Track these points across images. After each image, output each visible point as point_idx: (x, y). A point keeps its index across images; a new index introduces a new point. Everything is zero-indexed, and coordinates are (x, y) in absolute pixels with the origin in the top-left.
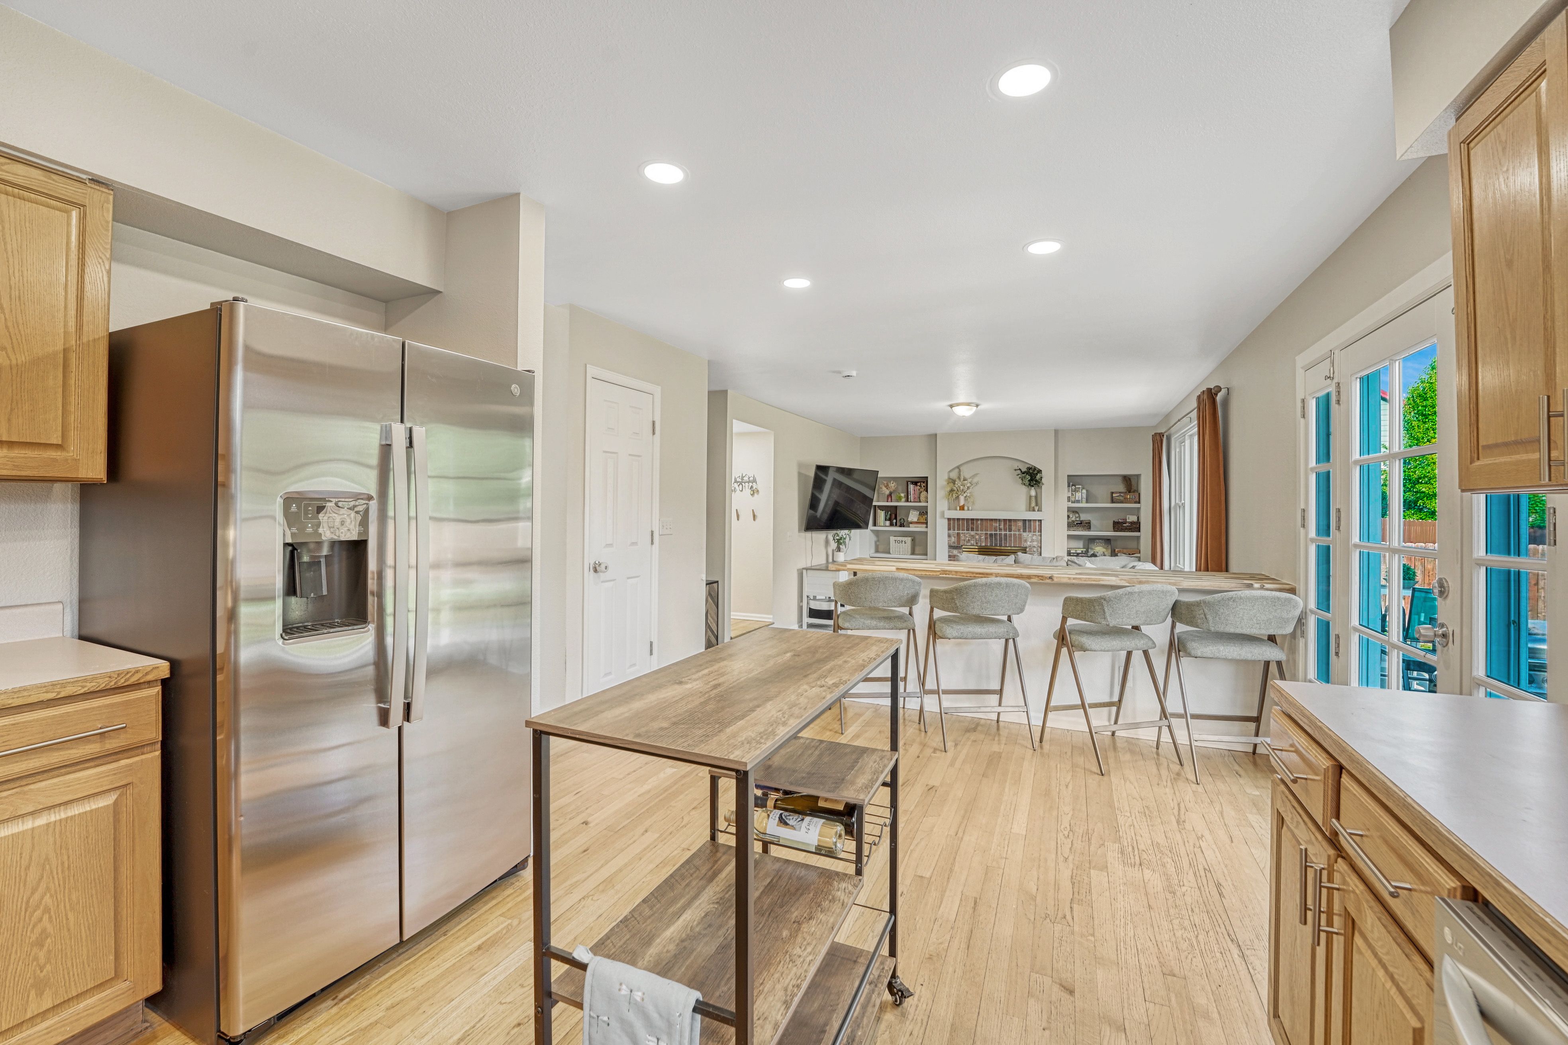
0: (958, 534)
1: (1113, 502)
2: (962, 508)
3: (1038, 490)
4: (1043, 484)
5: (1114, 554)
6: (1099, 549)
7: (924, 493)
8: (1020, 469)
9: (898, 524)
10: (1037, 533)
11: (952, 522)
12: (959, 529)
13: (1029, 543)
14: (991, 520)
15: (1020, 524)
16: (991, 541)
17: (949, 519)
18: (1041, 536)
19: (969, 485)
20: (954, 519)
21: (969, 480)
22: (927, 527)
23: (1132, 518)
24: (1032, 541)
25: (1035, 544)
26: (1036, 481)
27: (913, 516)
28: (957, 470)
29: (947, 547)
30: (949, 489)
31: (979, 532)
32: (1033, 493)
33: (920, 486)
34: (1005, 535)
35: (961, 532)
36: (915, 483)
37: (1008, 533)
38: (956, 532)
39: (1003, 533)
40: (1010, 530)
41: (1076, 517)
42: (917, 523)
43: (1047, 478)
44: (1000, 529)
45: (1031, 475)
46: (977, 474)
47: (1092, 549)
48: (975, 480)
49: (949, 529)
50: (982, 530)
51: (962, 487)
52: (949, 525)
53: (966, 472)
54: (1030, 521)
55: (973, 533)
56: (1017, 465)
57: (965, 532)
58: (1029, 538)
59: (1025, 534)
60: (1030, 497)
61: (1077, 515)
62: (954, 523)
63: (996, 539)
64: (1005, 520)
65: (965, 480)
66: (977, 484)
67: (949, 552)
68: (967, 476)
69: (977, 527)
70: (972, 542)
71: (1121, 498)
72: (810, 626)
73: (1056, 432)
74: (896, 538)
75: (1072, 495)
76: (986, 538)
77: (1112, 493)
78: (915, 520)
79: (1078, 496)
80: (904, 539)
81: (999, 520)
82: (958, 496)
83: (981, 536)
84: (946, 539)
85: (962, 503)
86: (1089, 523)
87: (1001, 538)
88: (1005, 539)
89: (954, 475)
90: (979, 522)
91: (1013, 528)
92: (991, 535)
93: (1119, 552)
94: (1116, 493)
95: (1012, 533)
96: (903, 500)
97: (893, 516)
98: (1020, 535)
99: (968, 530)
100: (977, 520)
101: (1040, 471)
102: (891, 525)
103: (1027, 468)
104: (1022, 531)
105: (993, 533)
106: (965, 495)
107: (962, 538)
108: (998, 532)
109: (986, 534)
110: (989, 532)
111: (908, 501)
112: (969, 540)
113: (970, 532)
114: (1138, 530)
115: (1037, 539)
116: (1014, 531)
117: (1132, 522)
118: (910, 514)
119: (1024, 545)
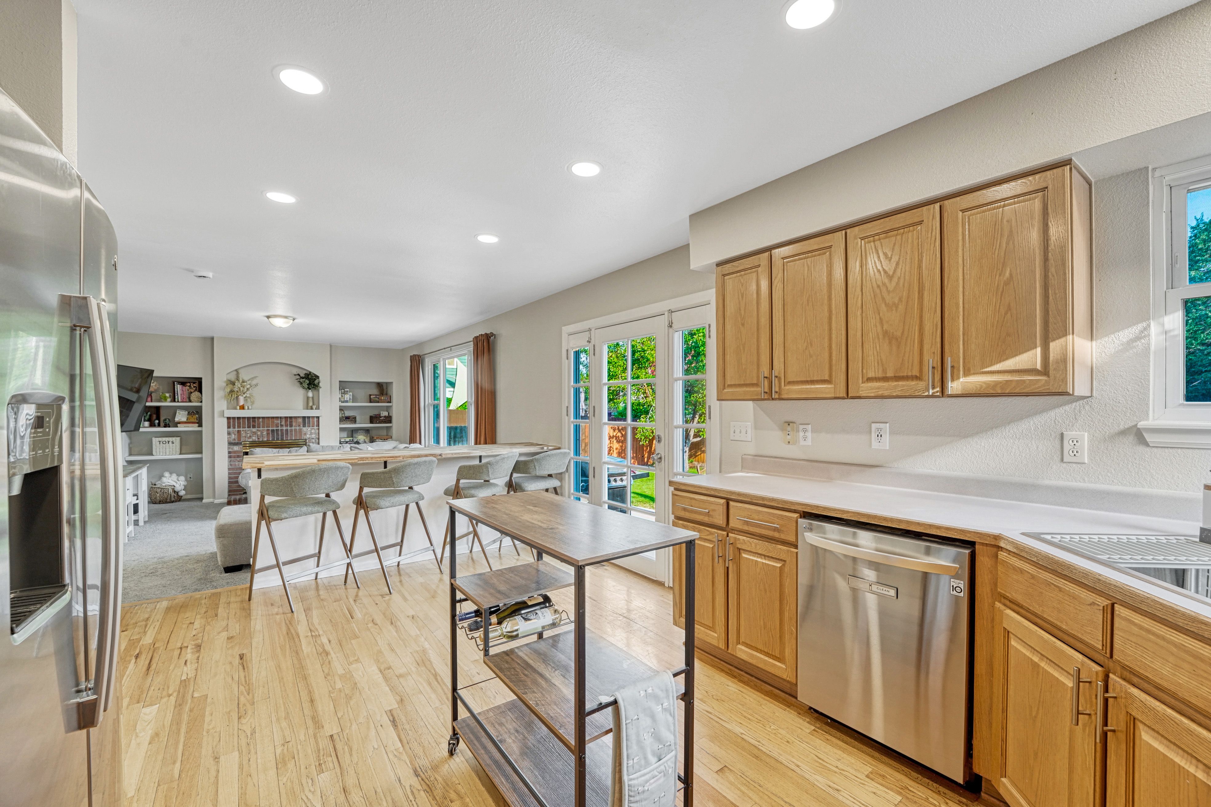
0: (239, 432)
1: (371, 402)
2: (242, 408)
3: (315, 392)
4: (320, 387)
5: (372, 441)
6: (361, 437)
7: (197, 393)
8: (299, 375)
9: (162, 424)
10: (315, 428)
11: (231, 420)
12: (239, 427)
13: (308, 436)
14: (273, 418)
15: (300, 420)
16: (273, 436)
17: (229, 418)
18: (319, 429)
19: (248, 386)
20: (234, 418)
21: (249, 382)
22: (200, 425)
23: (384, 414)
24: (311, 434)
25: (313, 436)
26: (314, 385)
27: (181, 416)
28: (235, 373)
29: (227, 443)
30: (229, 390)
31: (261, 429)
32: (310, 394)
33: (190, 386)
34: (287, 430)
35: (241, 429)
36: (183, 384)
37: (289, 428)
38: (237, 429)
39: (284, 428)
40: (291, 426)
41: (342, 414)
42: (185, 423)
43: (324, 382)
44: (282, 426)
45: (309, 380)
46: (257, 377)
47: (356, 438)
48: (255, 382)
49: (229, 427)
50: (263, 427)
51: (242, 389)
52: (229, 423)
53: (243, 376)
54: (309, 417)
55: (254, 430)
56: (295, 371)
57: (247, 429)
58: (308, 432)
59: (304, 429)
60: (308, 398)
61: (343, 412)
62: (234, 422)
63: (278, 434)
64: (286, 418)
65: (243, 382)
66: (256, 385)
67: (229, 448)
68: (246, 379)
69: (259, 424)
70: (254, 438)
71: (377, 399)
73: (331, 346)
74: (160, 439)
75: (342, 396)
76: (268, 434)
77: (370, 395)
78: (184, 419)
79: (347, 397)
80: (171, 439)
81: (281, 418)
82: (237, 397)
83: (262, 432)
84: (226, 436)
85: (242, 402)
86: (355, 418)
87: (282, 433)
88: (287, 434)
89: (232, 377)
90: (261, 420)
91: (294, 424)
92: (273, 431)
93: (377, 438)
94: (373, 395)
95: (293, 428)
96: (169, 400)
97: (154, 416)
98: (300, 430)
99: (249, 427)
100: (259, 418)
101: (318, 377)
102: (152, 425)
103: (306, 374)
104: (302, 426)
105: (275, 428)
106: (244, 396)
107: (244, 435)
108: (280, 428)
109: (268, 430)
110: (270, 429)
111: (174, 401)
112: (250, 436)
113: (251, 429)
114: (390, 422)
115: (315, 434)
116: (295, 426)
117: (385, 417)
118: (177, 414)
119: (305, 437)
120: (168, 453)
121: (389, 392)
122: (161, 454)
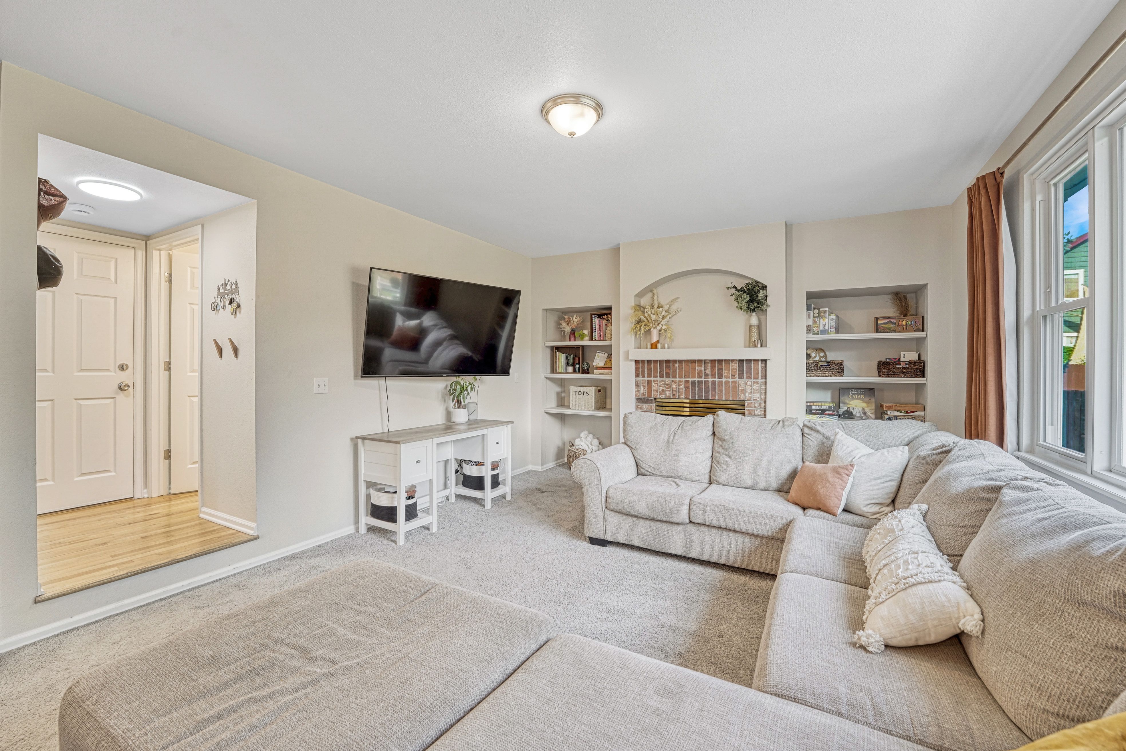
0: (649, 382)
1: (877, 331)
2: (654, 346)
3: (762, 316)
4: (768, 306)
5: (882, 414)
6: (856, 404)
7: (608, 327)
8: (735, 287)
9: (582, 370)
10: (760, 380)
11: (640, 365)
12: (649, 375)
13: (747, 395)
14: (694, 361)
15: (735, 366)
16: (694, 392)
17: (637, 362)
18: (765, 383)
19: (664, 313)
20: (643, 361)
21: (666, 307)
22: (613, 372)
23: (910, 356)
24: (753, 391)
25: (757, 395)
26: (758, 302)
28: (647, 293)
29: (634, 400)
30: (637, 320)
31: (678, 379)
32: (754, 320)
33: (605, 319)
34: (714, 383)
35: (652, 379)
36: (600, 316)
37: (717, 380)
38: (646, 379)
39: (710, 380)
40: (721, 376)
41: (820, 357)
42: (600, 367)
43: (775, 296)
44: (706, 375)
45: (750, 293)
46: (678, 298)
47: (844, 403)
48: (674, 307)
49: (637, 375)
50: (680, 377)
51: (655, 317)
52: (637, 369)
54: (749, 361)
55: (668, 381)
56: (730, 280)
57: (659, 379)
58: (748, 388)
59: (741, 382)
60: (750, 326)
61: (822, 354)
62: (643, 367)
63: (700, 389)
64: (713, 361)
65: (659, 307)
66: (678, 311)
67: (636, 406)
68: (663, 301)
69: (674, 372)
70: (668, 393)
71: (892, 326)
72: (371, 529)
73: (788, 227)
74: (578, 388)
75: (814, 322)
76: (687, 388)
77: (877, 319)
78: (602, 364)
79: (824, 323)
80: (586, 389)
81: (705, 361)
82: (649, 330)
83: (679, 385)
84: (633, 389)
85: (655, 338)
86: (841, 364)
87: (707, 388)
88: (714, 389)
89: (643, 301)
90: (677, 365)
91: (725, 373)
92: (693, 383)
93: (890, 408)
94: (884, 318)
95: (724, 380)
96: (587, 338)
97: (576, 359)
98: (736, 382)
99: (661, 376)
100: (674, 361)
101: (763, 287)
102: (575, 371)
103: (747, 285)
104: (737, 376)
105: (697, 379)
106: (659, 328)
107: (655, 388)
108: (703, 379)
109: (687, 382)
110: (690, 380)
111: (592, 340)
112: (663, 391)
113: (665, 379)
114: (922, 373)
115: (760, 392)
116: (726, 377)
117: (910, 362)
118: (596, 356)
119: (741, 397)
120: (583, 408)
121: (920, 310)
122: (577, 408)
